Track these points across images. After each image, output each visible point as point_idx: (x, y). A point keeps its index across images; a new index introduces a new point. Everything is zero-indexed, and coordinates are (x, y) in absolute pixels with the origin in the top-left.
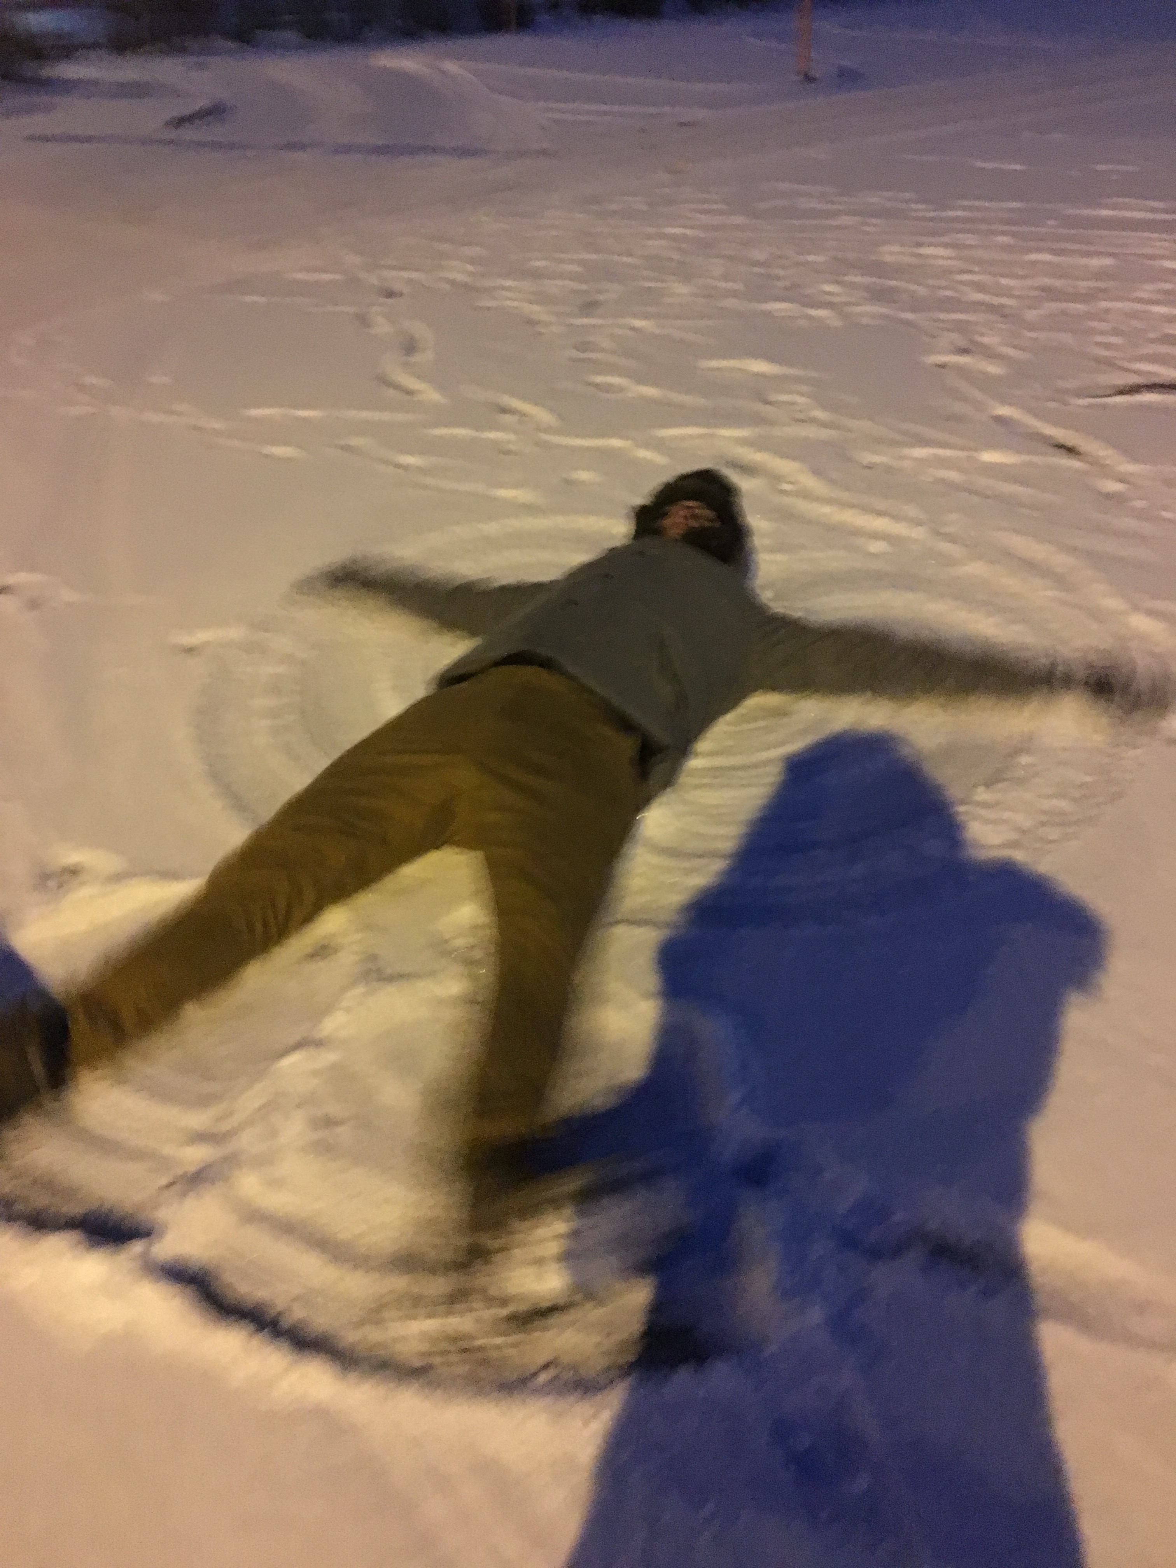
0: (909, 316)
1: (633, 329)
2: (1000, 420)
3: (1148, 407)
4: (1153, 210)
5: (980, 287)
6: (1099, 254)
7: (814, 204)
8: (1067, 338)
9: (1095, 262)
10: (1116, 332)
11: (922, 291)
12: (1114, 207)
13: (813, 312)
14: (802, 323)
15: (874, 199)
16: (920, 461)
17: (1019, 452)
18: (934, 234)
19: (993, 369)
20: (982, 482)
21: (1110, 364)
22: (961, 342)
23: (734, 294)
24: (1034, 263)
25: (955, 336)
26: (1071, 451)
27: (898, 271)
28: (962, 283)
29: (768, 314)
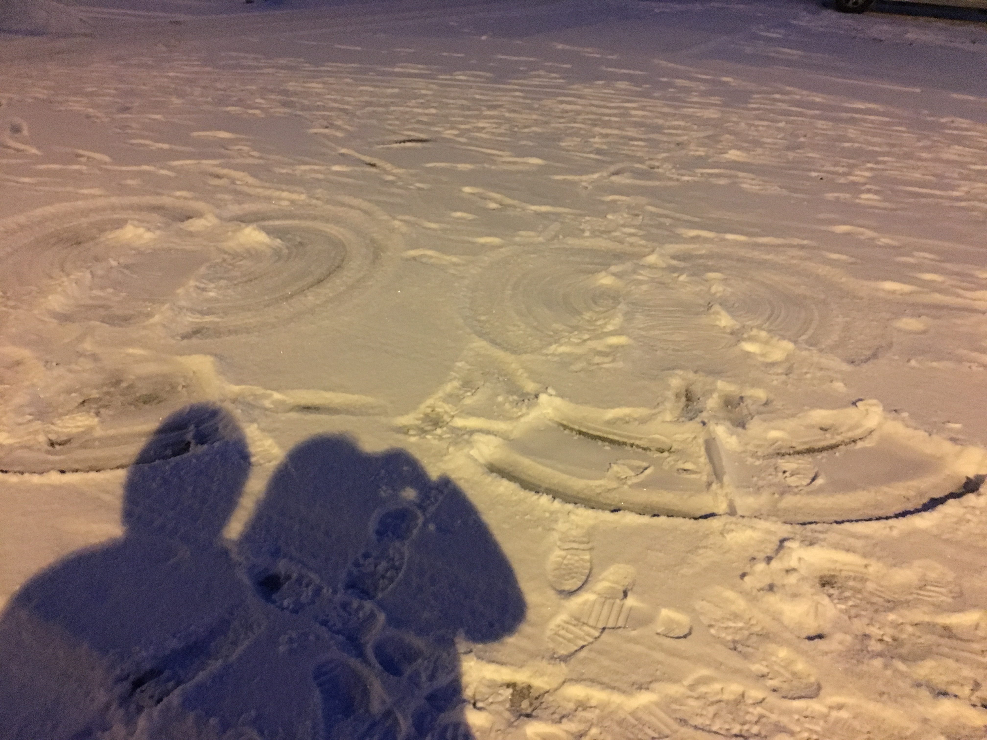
0: (300, 113)
1: (150, 119)
2: (342, 154)
3: (409, 148)
4: (419, 69)
5: (335, 101)
6: (393, 88)
7: (251, 63)
8: (375, 122)
9: (390, 91)
10: (397, 119)
11: (306, 102)
12: (402, 67)
13: (250, 111)
14: (245, 116)
15: (283, 61)
16: (305, 171)
17: (348, 165)
18: (314, 77)
19: (340, 134)
20: (333, 178)
21: (394, 132)
22: (326, 123)
23: (207, 103)
24: (361, 91)
25: (321, 121)
26: (373, 165)
27: (295, 94)
28: (328, 99)
29: (227, 112)
